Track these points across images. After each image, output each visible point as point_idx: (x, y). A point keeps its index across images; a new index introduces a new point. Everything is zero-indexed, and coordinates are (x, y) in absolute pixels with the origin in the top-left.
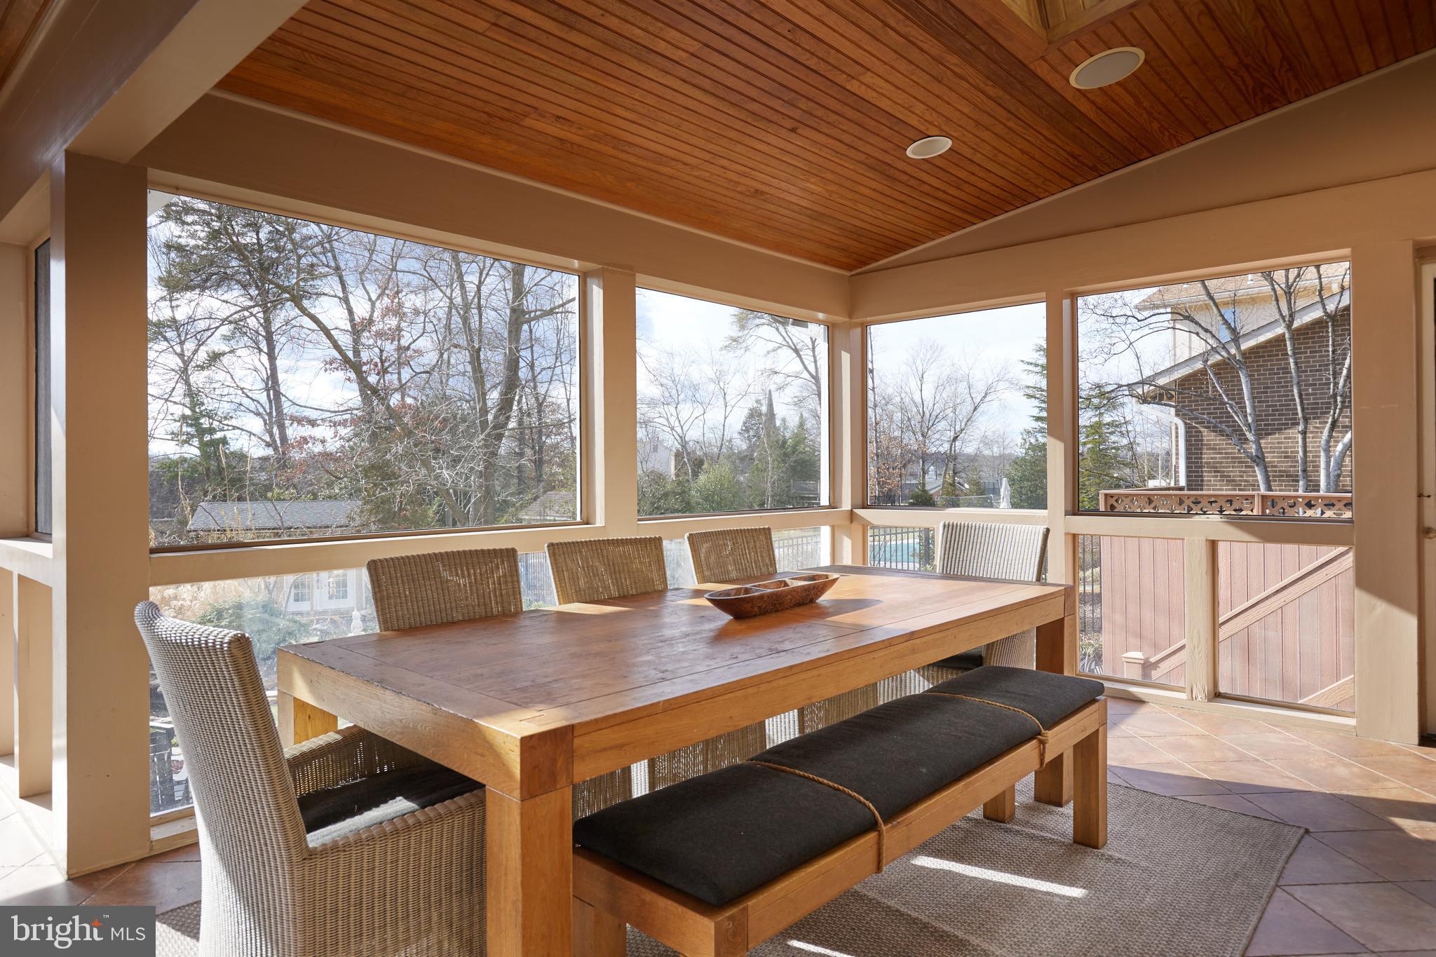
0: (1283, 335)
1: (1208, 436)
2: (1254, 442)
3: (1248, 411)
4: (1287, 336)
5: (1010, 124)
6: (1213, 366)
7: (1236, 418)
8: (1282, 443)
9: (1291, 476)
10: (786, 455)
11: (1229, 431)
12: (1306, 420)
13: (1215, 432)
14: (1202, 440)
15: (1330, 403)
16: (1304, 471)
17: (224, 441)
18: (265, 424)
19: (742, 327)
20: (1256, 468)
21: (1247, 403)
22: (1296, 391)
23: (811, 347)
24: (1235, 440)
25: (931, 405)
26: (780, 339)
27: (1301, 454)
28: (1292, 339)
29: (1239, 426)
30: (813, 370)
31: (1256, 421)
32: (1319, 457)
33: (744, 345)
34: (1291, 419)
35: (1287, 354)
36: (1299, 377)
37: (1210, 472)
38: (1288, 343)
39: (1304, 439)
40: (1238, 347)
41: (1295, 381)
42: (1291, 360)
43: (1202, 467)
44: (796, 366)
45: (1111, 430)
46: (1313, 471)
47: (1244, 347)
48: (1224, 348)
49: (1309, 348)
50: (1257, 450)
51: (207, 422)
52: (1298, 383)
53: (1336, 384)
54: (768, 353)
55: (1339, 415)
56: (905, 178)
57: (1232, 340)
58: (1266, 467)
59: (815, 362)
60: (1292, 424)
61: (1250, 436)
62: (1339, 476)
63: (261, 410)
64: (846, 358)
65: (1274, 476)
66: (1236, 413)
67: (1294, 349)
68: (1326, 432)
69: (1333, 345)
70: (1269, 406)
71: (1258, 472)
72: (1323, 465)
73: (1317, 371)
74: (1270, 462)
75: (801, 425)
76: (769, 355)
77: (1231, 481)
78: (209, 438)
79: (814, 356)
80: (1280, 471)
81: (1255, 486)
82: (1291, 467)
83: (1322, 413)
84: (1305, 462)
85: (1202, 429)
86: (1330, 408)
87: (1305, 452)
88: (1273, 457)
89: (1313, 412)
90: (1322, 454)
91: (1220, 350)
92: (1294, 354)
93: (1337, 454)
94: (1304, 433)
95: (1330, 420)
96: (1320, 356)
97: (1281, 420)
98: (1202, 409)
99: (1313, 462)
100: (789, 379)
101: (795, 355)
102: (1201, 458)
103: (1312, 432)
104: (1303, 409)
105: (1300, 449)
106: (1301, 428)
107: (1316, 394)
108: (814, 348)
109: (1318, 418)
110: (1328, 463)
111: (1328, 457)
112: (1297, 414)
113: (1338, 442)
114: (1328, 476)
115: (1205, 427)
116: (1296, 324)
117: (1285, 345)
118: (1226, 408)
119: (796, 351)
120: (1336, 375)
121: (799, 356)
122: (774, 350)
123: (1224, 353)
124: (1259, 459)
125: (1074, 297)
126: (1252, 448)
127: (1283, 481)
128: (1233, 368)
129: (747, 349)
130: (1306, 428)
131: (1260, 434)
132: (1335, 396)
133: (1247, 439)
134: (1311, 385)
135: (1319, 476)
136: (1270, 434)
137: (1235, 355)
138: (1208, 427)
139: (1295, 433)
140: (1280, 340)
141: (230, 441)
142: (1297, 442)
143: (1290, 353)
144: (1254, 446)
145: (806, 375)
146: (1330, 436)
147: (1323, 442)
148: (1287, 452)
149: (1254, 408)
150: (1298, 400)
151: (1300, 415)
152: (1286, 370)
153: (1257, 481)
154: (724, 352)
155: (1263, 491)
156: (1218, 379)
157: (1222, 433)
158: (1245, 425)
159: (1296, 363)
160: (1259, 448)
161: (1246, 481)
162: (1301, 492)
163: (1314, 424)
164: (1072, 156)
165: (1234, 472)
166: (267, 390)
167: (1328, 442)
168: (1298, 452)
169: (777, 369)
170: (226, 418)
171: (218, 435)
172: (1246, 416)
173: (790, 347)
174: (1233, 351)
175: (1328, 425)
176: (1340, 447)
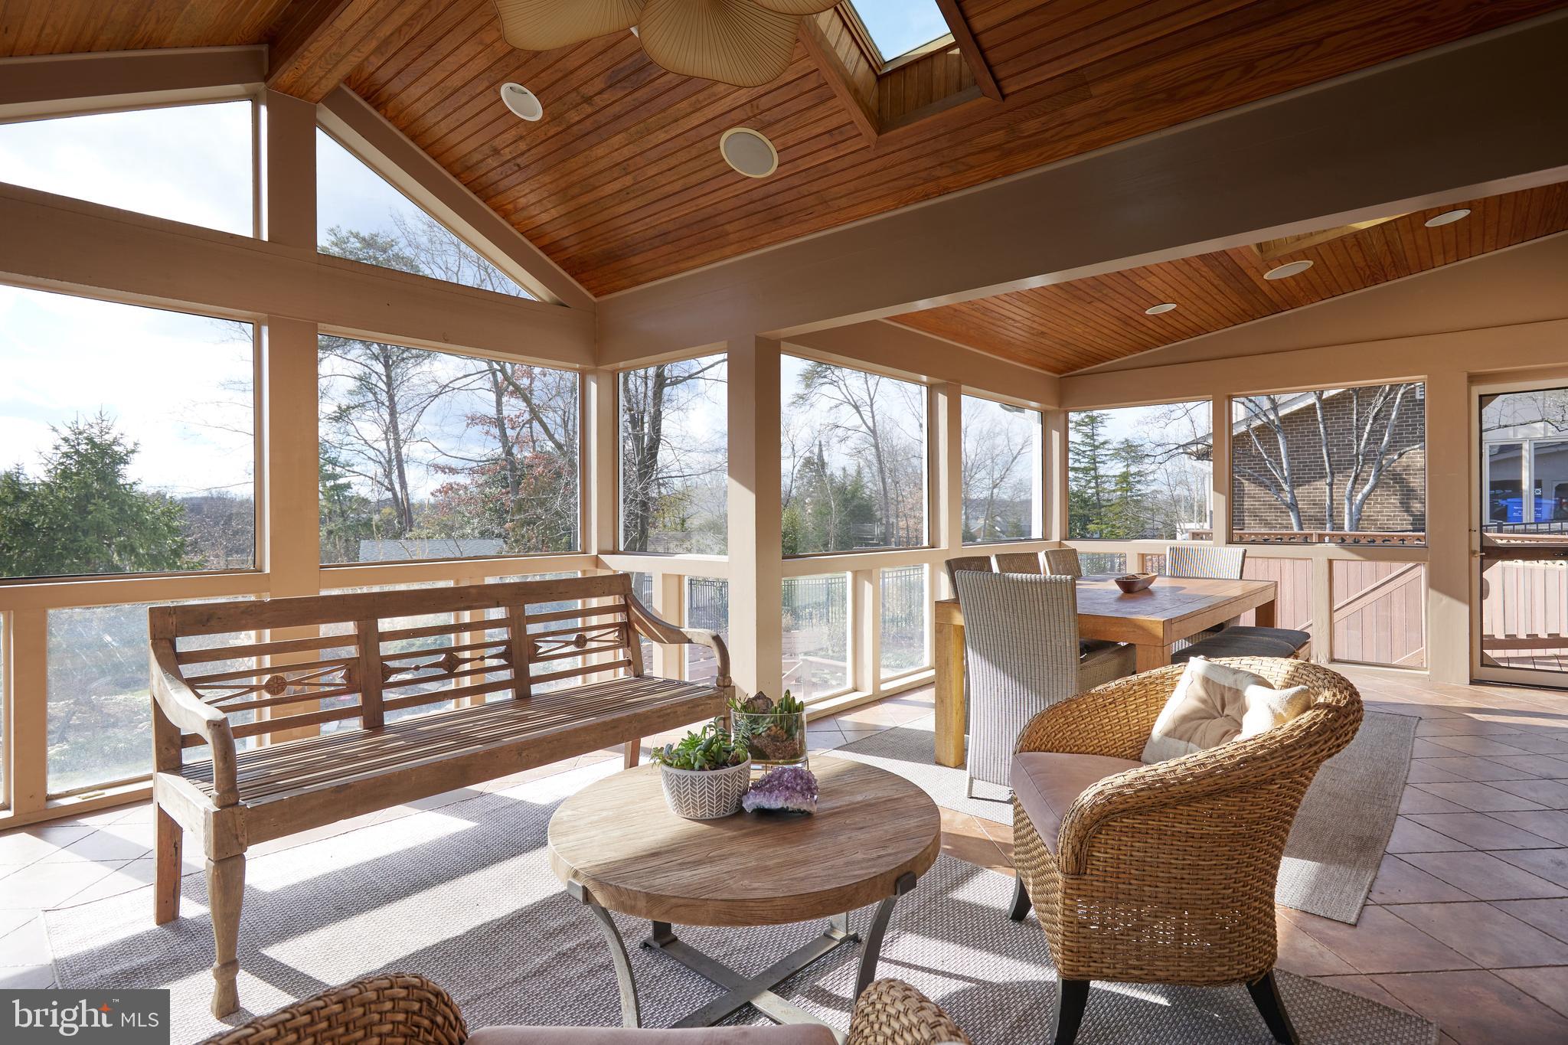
0: (1314, 404)
1: (1249, 487)
2: (1289, 492)
3: (1285, 466)
4: (1318, 406)
5: (1217, 297)
6: (1257, 429)
7: (1274, 472)
8: (1311, 493)
9: (1318, 520)
10: (846, 500)
11: (1268, 482)
12: (1332, 474)
13: (1255, 483)
14: (1244, 490)
15: (1353, 460)
16: (1331, 516)
17: (348, 486)
18: (385, 471)
19: (808, 386)
20: (1291, 513)
21: (1284, 460)
22: (1324, 451)
23: (869, 403)
24: (1273, 489)
25: (973, 457)
26: (842, 397)
27: (1328, 502)
28: (1322, 408)
29: (1276, 478)
30: (870, 424)
31: (1291, 474)
32: (1344, 504)
33: (809, 401)
34: (1319, 473)
35: (1317, 420)
36: (1327, 439)
37: (1251, 516)
38: (1318, 412)
39: (1331, 490)
40: (1277, 415)
41: (1324, 443)
42: (1321, 426)
43: (1243, 512)
44: (856, 420)
45: (1138, 479)
46: (1337, 516)
47: (1282, 412)
48: (1265, 415)
49: (1334, 415)
50: (1291, 498)
51: (330, 469)
52: (1327, 444)
53: (1358, 445)
54: (831, 408)
55: (1361, 471)
56: (1134, 324)
57: (1272, 409)
58: (1299, 513)
59: (873, 417)
60: (1320, 477)
61: (1286, 487)
62: (1359, 520)
63: (382, 460)
64: (1056, 436)
65: (1304, 520)
66: (1274, 468)
67: (1323, 416)
68: (1349, 484)
69: (1357, 414)
70: (1300, 463)
71: (1292, 517)
72: (1347, 511)
73: (1341, 434)
74: (1302, 508)
75: (859, 473)
76: (832, 411)
77: (1267, 524)
78: (332, 484)
79: (872, 412)
80: (1309, 516)
81: (1289, 527)
82: (1318, 512)
83: (1345, 469)
84: (1331, 508)
85: (1244, 481)
86: (1353, 464)
87: (1332, 500)
88: (1304, 504)
89: (1337, 468)
90: (1346, 502)
91: (1261, 416)
92: (1323, 420)
93: (1357, 502)
94: (1331, 485)
95: (1353, 474)
96: (1344, 422)
97: (1310, 474)
98: (1244, 465)
99: (1337, 508)
100: (850, 432)
101: (855, 411)
102: (1243, 505)
103: (1336, 484)
104: (1330, 465)
105: (1327, 498)
106: (1328, 481)
107: (1339, 453)
108: (872, 405)
109: (1342, 472)
110: (1351, 509)
111: (1351, 504)
112: (1325, 469)
113: (1358, 492)
114: (1351, 520)
115: (1247, 480)
116: (1324, 397)
117: (1316, 412)
118: (1266, 464)
119: (856, 407)
120: (1359, 438)
121: (859, 412)
122: (836, 407)
123: (1264, 419)
124: (1293, 506)
125: (1230, 398)
126: (1288, 498)
127: (1312, 524)
128: (1272, 431)
129: (812, 405)
130: (1333, 480)
131: (1295, 484)
132: (1357, 455)
133: (1283, 490)
134: (1336, 445)
135: (1343, 520)
136: (1301, 485)
137: (1273, 421)
138: (1249, 480)
139: (1323, 485)
140: (1311, 408)
141: (352, 486)
142: (1325, 492)
143: (1320, 420)
144: (1289, 495)
145: (864, 428)
146: (1353, 487)
147: (1347, 492)
148: (1315, 500)
149: (1289, 463)
150: (1326, 458)
151: (1328, 470)
152: (1316, 433)
153: (1291, 524)
154: (792, 407)
155: (1296, 530)
156: (1258, 439)
157: (1261, 484)
158: (1281, 478)
159: (1325, 428)
160: (1293, 497)
161: (1280, 524)
162: (1327, 531)
163: (1338, 477)
164: (1243, 310)
165: (1270, 516)
166: (387, 440)
167: (1351, 492)
168: (1325, 500)
169: (839, 424)
170: (348, 465)
171: (341, 481)
172: (1282, 471)
173: (850, 403)
174: (1272, 417)
175: (1352, 479)
176: (1360, 497)
